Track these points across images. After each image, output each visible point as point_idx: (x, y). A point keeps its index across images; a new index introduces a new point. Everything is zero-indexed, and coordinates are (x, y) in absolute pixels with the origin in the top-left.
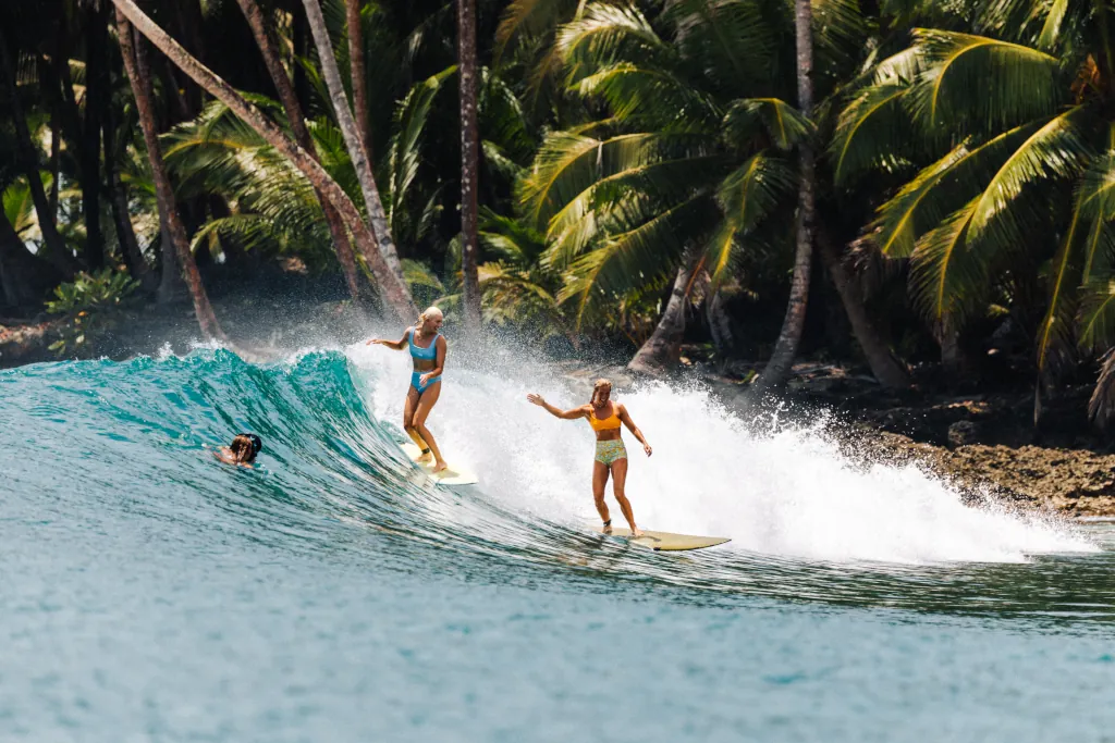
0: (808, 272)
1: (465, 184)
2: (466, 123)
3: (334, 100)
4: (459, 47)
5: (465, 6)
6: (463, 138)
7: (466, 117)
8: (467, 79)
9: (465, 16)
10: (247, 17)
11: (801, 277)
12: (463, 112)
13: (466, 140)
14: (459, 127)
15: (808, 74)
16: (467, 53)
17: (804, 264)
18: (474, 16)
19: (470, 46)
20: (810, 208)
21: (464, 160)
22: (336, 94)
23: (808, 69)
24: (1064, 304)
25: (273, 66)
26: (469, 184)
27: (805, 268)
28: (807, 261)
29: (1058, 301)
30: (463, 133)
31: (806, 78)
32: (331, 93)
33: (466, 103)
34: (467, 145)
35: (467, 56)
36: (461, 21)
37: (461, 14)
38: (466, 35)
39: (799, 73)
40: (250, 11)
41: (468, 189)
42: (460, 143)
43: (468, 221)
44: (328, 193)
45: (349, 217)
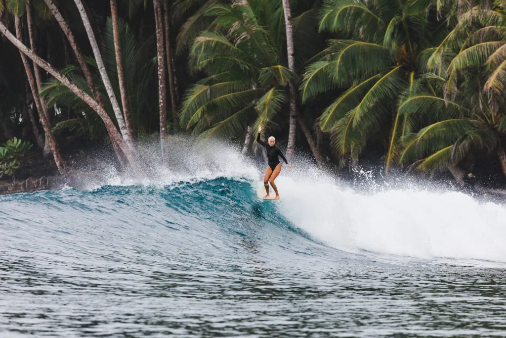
0: (294, 136)
1: (161, 102)
2: (160, 77)
3: (100, 71)
4: (157, 46)
5: (158, 29)
6: (159, 83)
7: (160, 75)
8: (160, 59)
9: (159, 33)
10: (67, 36)
11: (292, 138)
12: (159, 73)
13: (161, 84)
14: (157, 79)
15: (292, 55)
16: (159, 48)
17: (293, 133)
18: (162, 33)
19: (161, 45)
20: (294, 110)
21: (160, 93)
22: (101, 68)
23: (292, 53)
24: (394, 148)
25: (79, 56)
26: (163, 103)
27: (293, 135)
28: (294, 131)
29: (393, 147)
30: (159, 81)
31: (292, 56)
32: (99, 68)
33: (160, 69)
34: (161, 86)
35: (160, 50)
36: (157, 35)
37: (157, 32)
38: (159, 41)
39: (288, 54)
40: (68, 34)
41: (162, 104)
42: (158, 86)
43: (162, 118)
44: (97, 110)
45: (105, 119)
